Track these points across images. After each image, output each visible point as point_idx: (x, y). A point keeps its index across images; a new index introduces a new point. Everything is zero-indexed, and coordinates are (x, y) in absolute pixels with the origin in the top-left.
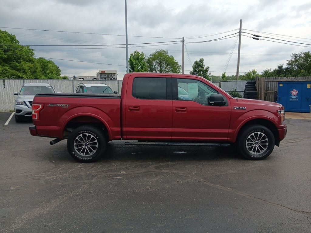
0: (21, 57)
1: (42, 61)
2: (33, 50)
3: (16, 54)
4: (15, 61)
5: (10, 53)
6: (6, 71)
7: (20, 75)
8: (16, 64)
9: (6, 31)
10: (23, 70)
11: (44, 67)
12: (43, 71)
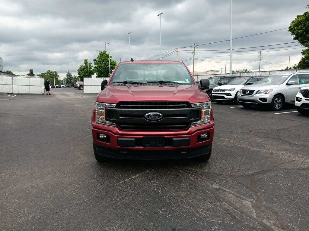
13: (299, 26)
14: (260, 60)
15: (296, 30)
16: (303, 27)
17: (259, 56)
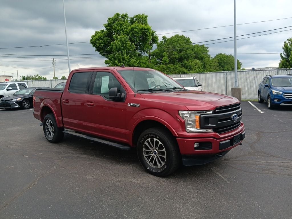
0: (190, 56)
1: (220, 57)
2: (207, 48)
3: (186, 54)
4: (185, 59)
5: (182, 53)
6: (176, 68)
7: (185, 71)
8: (185, 62)
9: (182, 35)
10: (189, 67)
11: (221, 62)
12: (219, 65)
13: (100, 40)
14: (54, 66)
15: (98, 43)
16: (103, 42)
17: (52, 62)
